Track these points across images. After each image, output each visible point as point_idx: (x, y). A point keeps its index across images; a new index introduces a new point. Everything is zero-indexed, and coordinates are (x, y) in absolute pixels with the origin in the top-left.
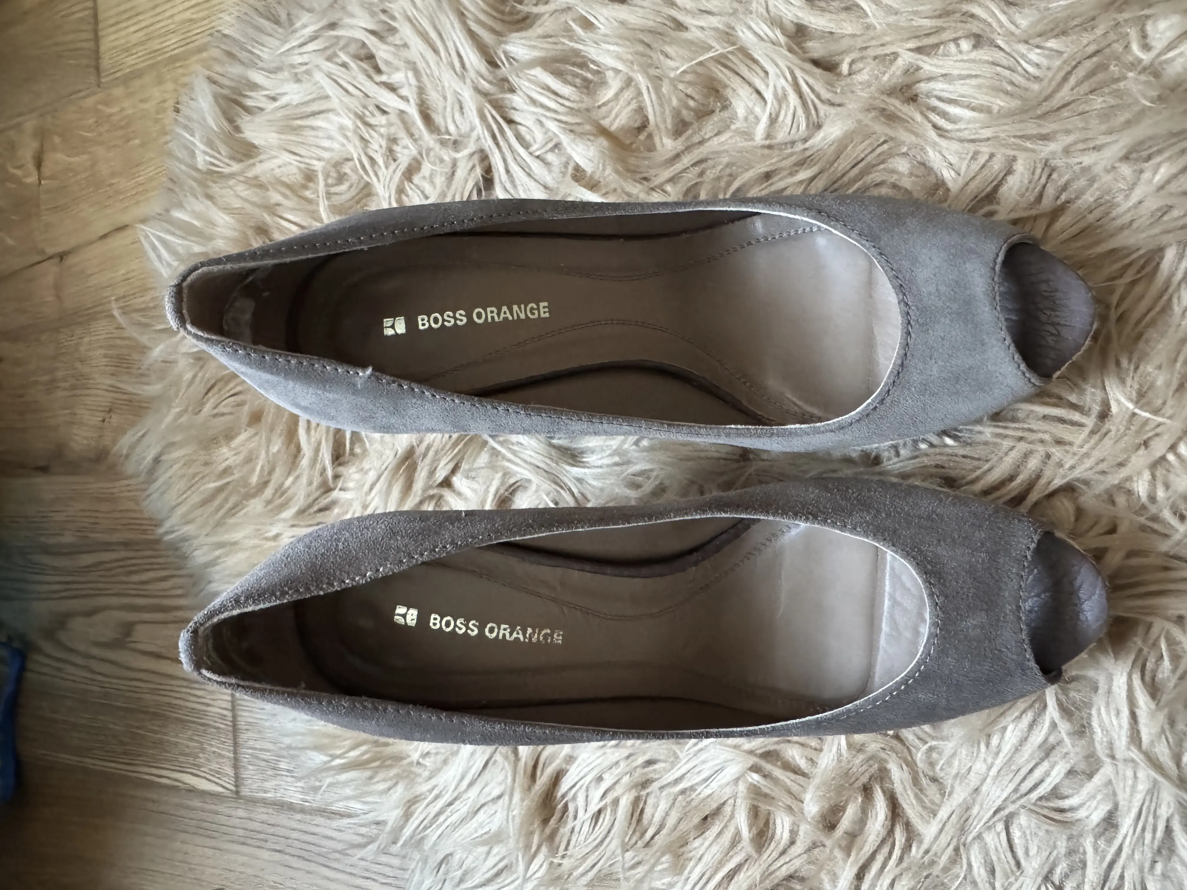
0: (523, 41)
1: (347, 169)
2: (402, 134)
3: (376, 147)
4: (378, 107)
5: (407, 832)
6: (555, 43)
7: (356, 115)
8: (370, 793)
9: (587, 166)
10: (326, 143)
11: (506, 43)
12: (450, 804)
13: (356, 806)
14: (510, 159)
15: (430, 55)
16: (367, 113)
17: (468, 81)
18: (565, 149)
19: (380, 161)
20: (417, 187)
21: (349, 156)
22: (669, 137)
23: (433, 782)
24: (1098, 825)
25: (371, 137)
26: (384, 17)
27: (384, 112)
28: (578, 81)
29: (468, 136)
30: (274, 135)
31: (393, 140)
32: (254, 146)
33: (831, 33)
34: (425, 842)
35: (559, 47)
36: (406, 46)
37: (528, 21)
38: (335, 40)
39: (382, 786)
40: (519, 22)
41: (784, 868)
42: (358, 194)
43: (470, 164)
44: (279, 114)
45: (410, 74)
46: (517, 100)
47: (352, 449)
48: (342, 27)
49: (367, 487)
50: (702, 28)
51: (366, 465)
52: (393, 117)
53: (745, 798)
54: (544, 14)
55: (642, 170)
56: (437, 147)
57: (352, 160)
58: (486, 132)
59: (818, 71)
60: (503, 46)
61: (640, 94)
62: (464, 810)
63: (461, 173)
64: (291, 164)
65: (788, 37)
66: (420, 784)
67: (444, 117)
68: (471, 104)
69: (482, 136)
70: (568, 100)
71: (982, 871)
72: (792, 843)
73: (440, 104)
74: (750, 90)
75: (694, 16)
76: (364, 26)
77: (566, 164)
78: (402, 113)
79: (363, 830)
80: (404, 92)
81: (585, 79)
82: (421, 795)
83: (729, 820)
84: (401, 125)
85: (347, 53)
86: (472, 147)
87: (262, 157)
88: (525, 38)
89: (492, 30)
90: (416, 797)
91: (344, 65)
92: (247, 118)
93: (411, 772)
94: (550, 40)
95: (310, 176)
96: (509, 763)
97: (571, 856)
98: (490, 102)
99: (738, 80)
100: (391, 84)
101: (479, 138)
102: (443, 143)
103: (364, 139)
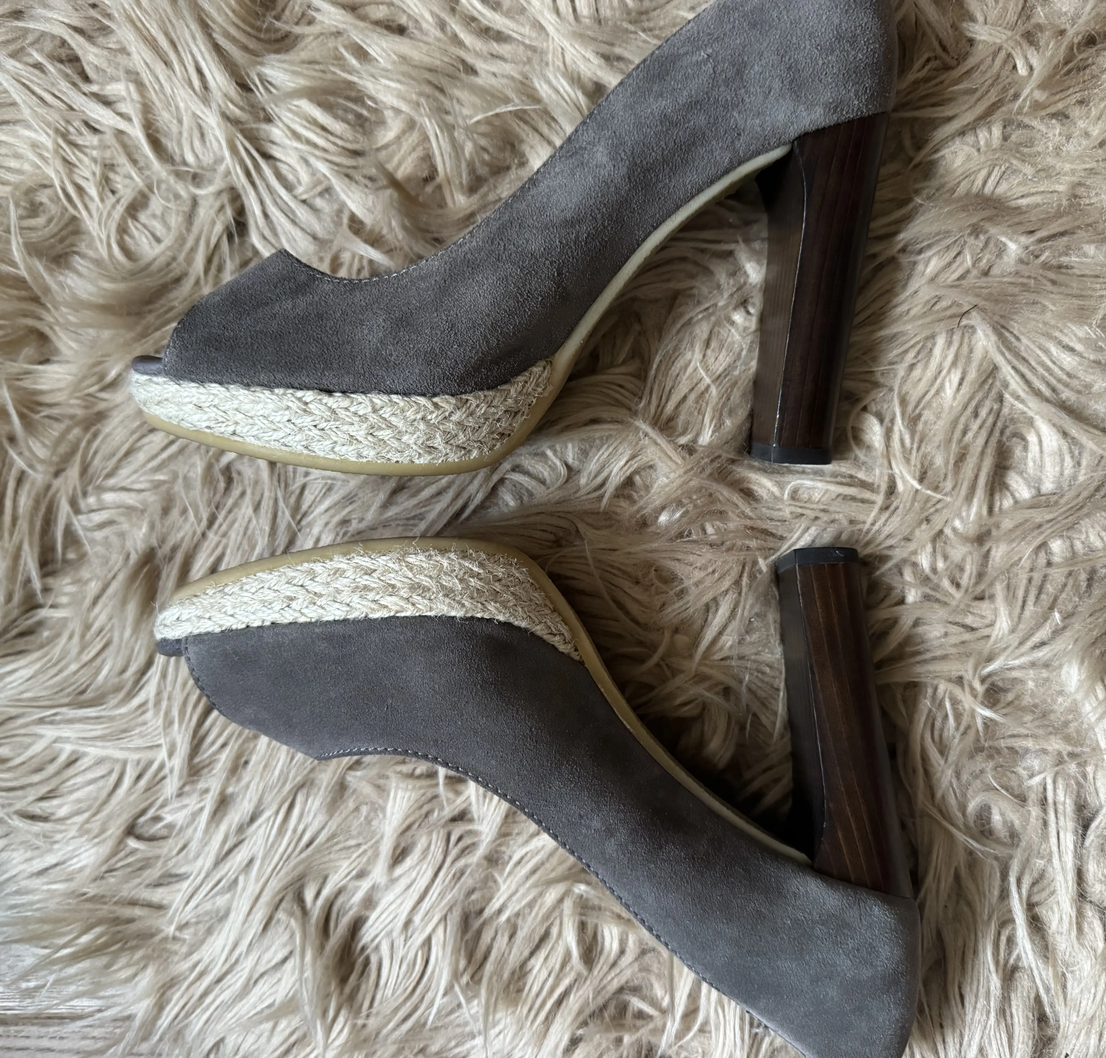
0: (285, 66)
1: (43, 197)
2: (122, 160)
3: (87, 174)
4: (87, 124)
5: (163, 1024)
6: (323, 72)
7: (57, 131)
8: (111, 985)
9: (368, 219)
10: (13, 164)
11: (262, 64)
12: (219, 981)
13: (88, 1004)
14: (268, 201)
15: (160, 68)
16: (71, 129)
17: (214, 105)
18: (338, 196)
19: (93, 191)
20: (145, 226)
21: (46, 182)
22: (463, 193)
23: (195, 957)
25: (80, 160)
26: (92, 13)
27: (95, 131)
28: (350, 117)
29: (213, 169)
31: (109, 167)
34: (187, 1032)
35: (329, 76)
36: (124, 51)
37: (287, 41)
38: (20, 33)
39: (124, 974)
40: (277, 41)
41: (616, 981)
42: (61, 230)
43: (218, 204)
45: (132, 87)
46: (276, 132)
47: (64, 554)
48: (32, 18)
49: (88, 602)
50: (494, 75)
51: (85, 573)
52: (109, 138)
53: (573, 914)
54: (308, 35)
55: (433, 228)
56: (172, 180)
57: (51, 186)
58: (238, 169)
60: (259, 67)
61: (426, 138)
62: (239, 985)
63: (204, 213)
65: (588, 96)
66: (178, 962)
67: (179, 144)
68: (218, 133)
69: (232, 172)
70: (341, 138)
72: (622, 952)
73: (174, 128)
75: (485, 60)
76: (67, 21)
77: (340, 212)
78: (120, 133)
80: (123, 108)
81: (359, 116)
82: (178, 976)
83: (557, 941)
84: (120, 150)
85: (40, 51)
86: (218, 184)
88: (285, 61)
89: (245, 48)
90: (172, 979)
91: (38, 66)
93: (165, 950)
94: (317, 67)
96: (296, 919)
97: (378, 1014)
98: (242, 132)
99: (537, 137)
100: (104, 96)
101: (228, 173)
102: (178, 175)
103: (70, 163)
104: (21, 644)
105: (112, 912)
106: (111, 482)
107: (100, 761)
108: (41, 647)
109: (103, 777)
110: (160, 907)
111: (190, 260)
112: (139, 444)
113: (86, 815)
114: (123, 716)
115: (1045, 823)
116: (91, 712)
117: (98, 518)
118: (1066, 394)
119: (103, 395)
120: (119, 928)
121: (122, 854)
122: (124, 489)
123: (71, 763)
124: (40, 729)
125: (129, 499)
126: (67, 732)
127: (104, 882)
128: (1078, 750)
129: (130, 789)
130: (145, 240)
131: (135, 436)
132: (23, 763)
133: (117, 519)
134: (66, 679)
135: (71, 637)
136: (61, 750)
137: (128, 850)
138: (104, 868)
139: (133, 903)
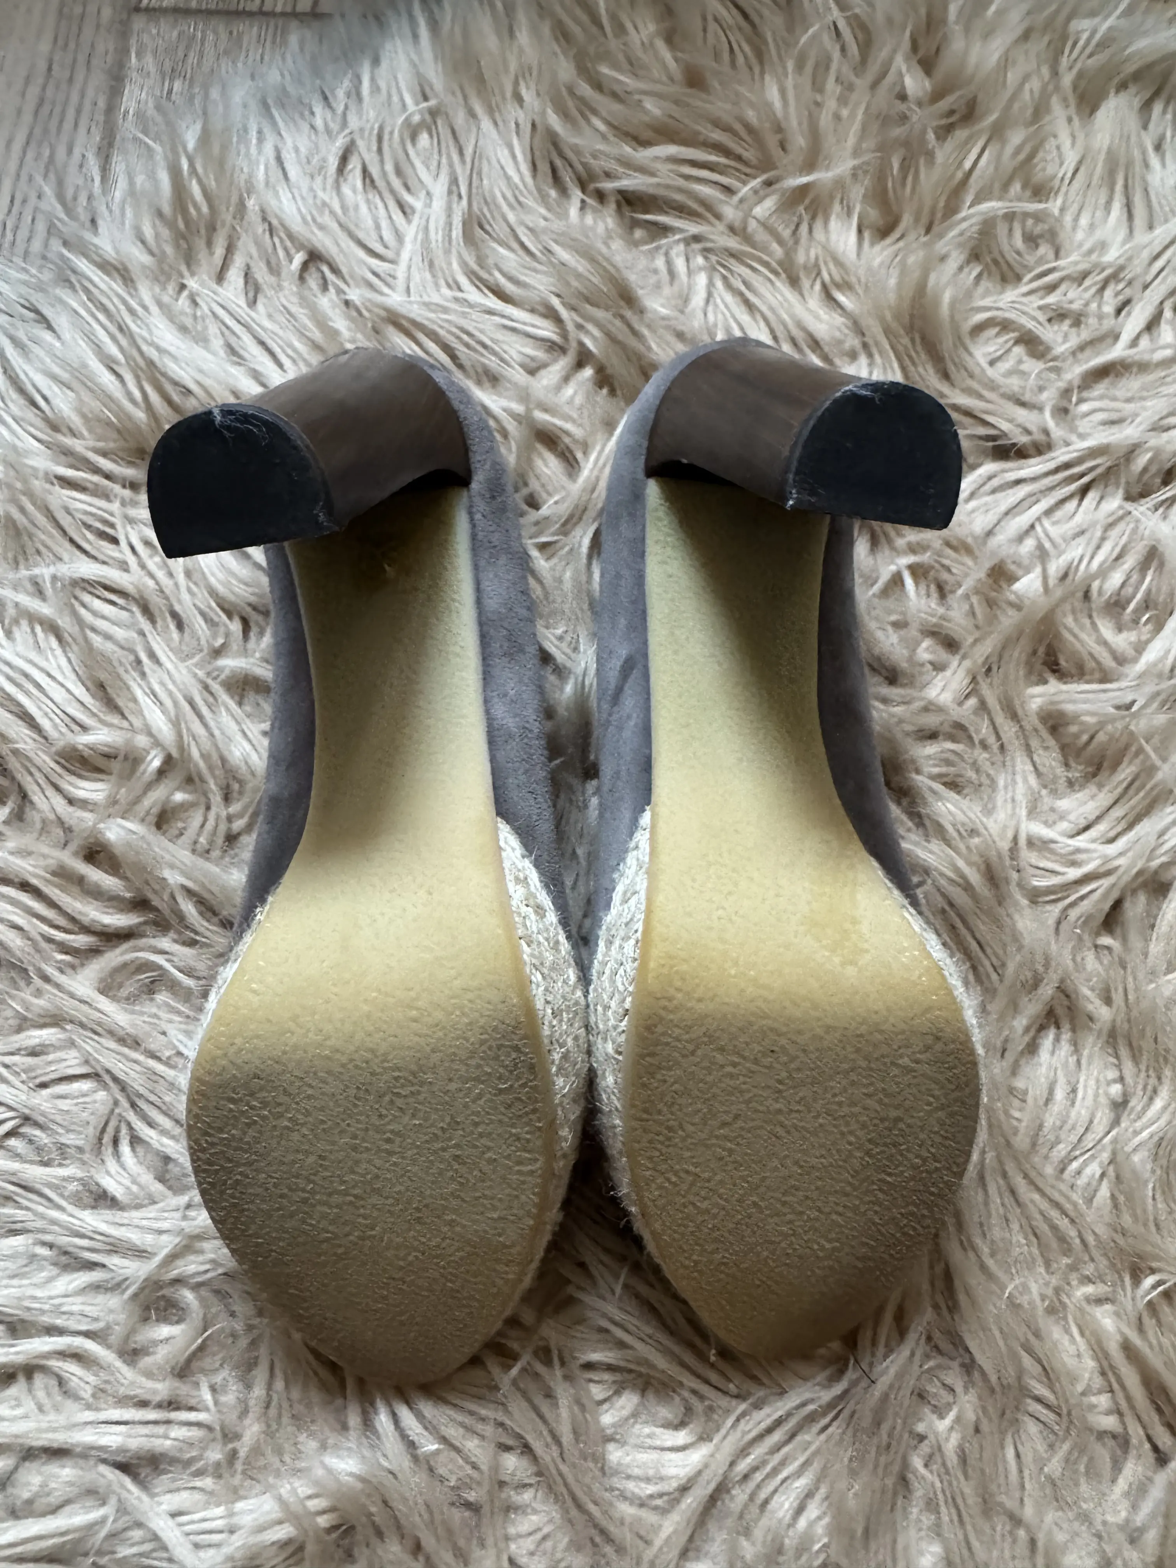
1: (1044, 249)
2: (1085, 334)
3: (1071, 295)
4: (1128, 302)
5: (83, 265)
7: (1122, 268)
8: (137, 215)
10: (1084, 221)
13: (119, 192)
14: (1033, 487)
16: (1121, 286)
17: (1148, 436)
18: (1039, 565)
19: (1051, 299)
20: (1009, 350)
21: (1062, 253)
23: (154, 309)
24: (97, 1184)
25: (1086, 289)
27: (1119, 311)
28: (1128, 591)
29: (1073, 429)
30: (1106, 142)
31: (1078, 320)
32: (1094, 109)
33: (1153, 926)
34: (69, 291)
39: (148, 232)
41: (36, 789)
42: (1007, 263)
43: (1033, 428)
44: (1136, 153)
45: (1168, 353)
46: (1114, 503)
47: (640, 223)
52: (1109, 323)
55: (1002, 667)
56: (1062, 385)
57: (1057, 256)
58: (1075, 454)
59: (1107, 906)
63: (1022, 415)
64: (1061, 164)
65: (1156, 872)
66: (151, 289)
67: (1101, 398)
68: (1115, 437)
69: (1071, 448)
71: (37, 1041)
72: (71, 801)
73: (1120, 393)
74: (1092, 817)
77: (1019, 564)
78: (1115, 336)
79: (83, 200)
80: (1145, 342)
82: (136, 289)
83: (101, 720)
84: (1097, 334)
86: (1057, 432)
87: (1076, 121)
90: (132, 281)
92: (1137, 102)
93: (169, 278)
95: (1040, 192)
98: (1115, 466)
99: (1107, 803)
100: (1159, 324)
101: (1067, 444)
102: (1066, 393)
103: (1084, 278)
104: (544, 167)
105: (223, 225)
106: (719, 284)
107: (399, 237)
108: (539, 190)
109: (381, 238)
110: (220, 278)
111: (969, 392)
112: (758, 317)
113: (339, 211)
114: (450, 264)
115: (143, 1404)
116: (457, 232)
117: (680, 264)
118: (739, 1496)
119: (818, 287)
120: (203, 231)
121: (288, 244)
122: (709, 296)
123: (402, 207)
124: (444, 178)
125: (698, 299)
126: (438, 204)
127: (259, 220)
128: (239, 1466)
129: (365, 264)
130: (992, 349)
131: (768, 314)
132: (407, 155)
133: (676, 283)
134: (498, 207)
135: (546, 219)
136: (418, 198)
137: (293, 251)
138: (275, 222)
139: (230, 250)
